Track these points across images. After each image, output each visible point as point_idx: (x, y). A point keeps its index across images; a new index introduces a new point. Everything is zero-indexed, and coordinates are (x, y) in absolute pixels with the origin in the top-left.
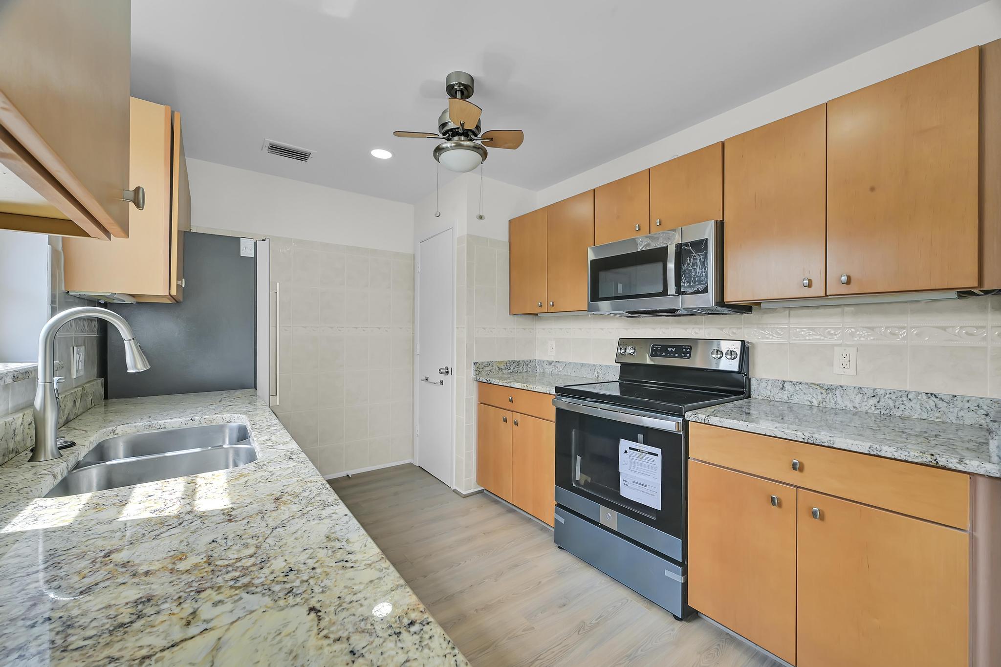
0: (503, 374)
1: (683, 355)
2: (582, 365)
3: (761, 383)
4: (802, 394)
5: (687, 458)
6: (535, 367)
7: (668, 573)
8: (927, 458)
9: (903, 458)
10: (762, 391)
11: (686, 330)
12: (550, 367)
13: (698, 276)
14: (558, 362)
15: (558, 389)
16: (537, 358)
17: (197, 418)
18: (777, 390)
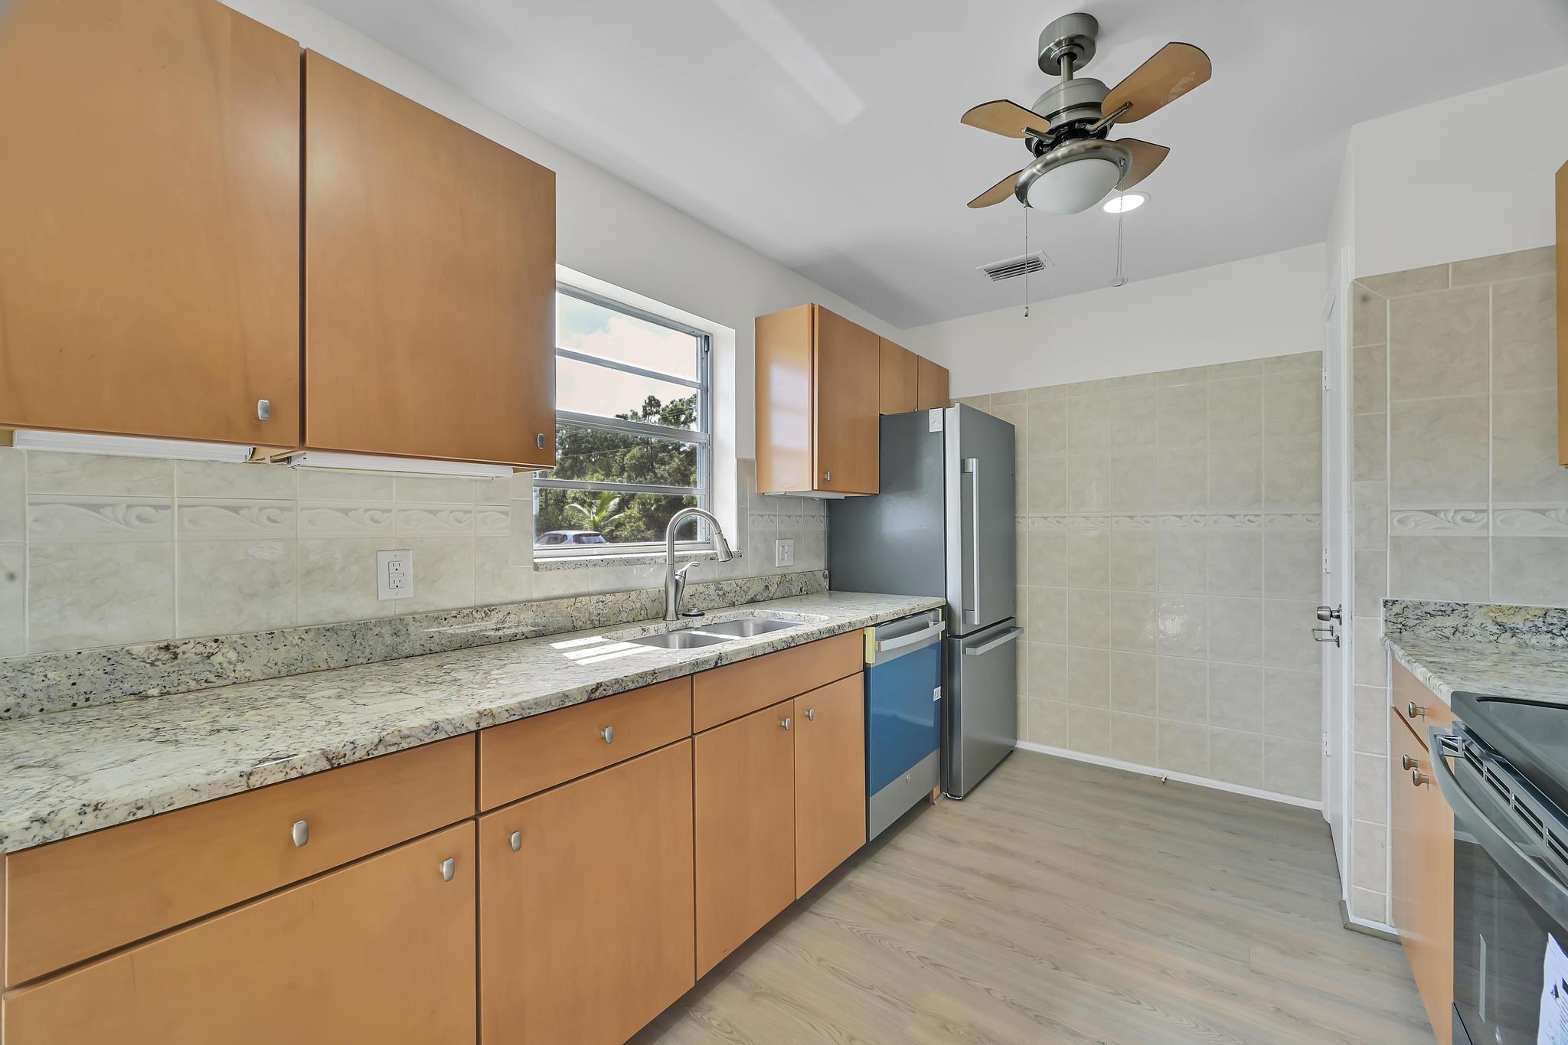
17: (802, 614)
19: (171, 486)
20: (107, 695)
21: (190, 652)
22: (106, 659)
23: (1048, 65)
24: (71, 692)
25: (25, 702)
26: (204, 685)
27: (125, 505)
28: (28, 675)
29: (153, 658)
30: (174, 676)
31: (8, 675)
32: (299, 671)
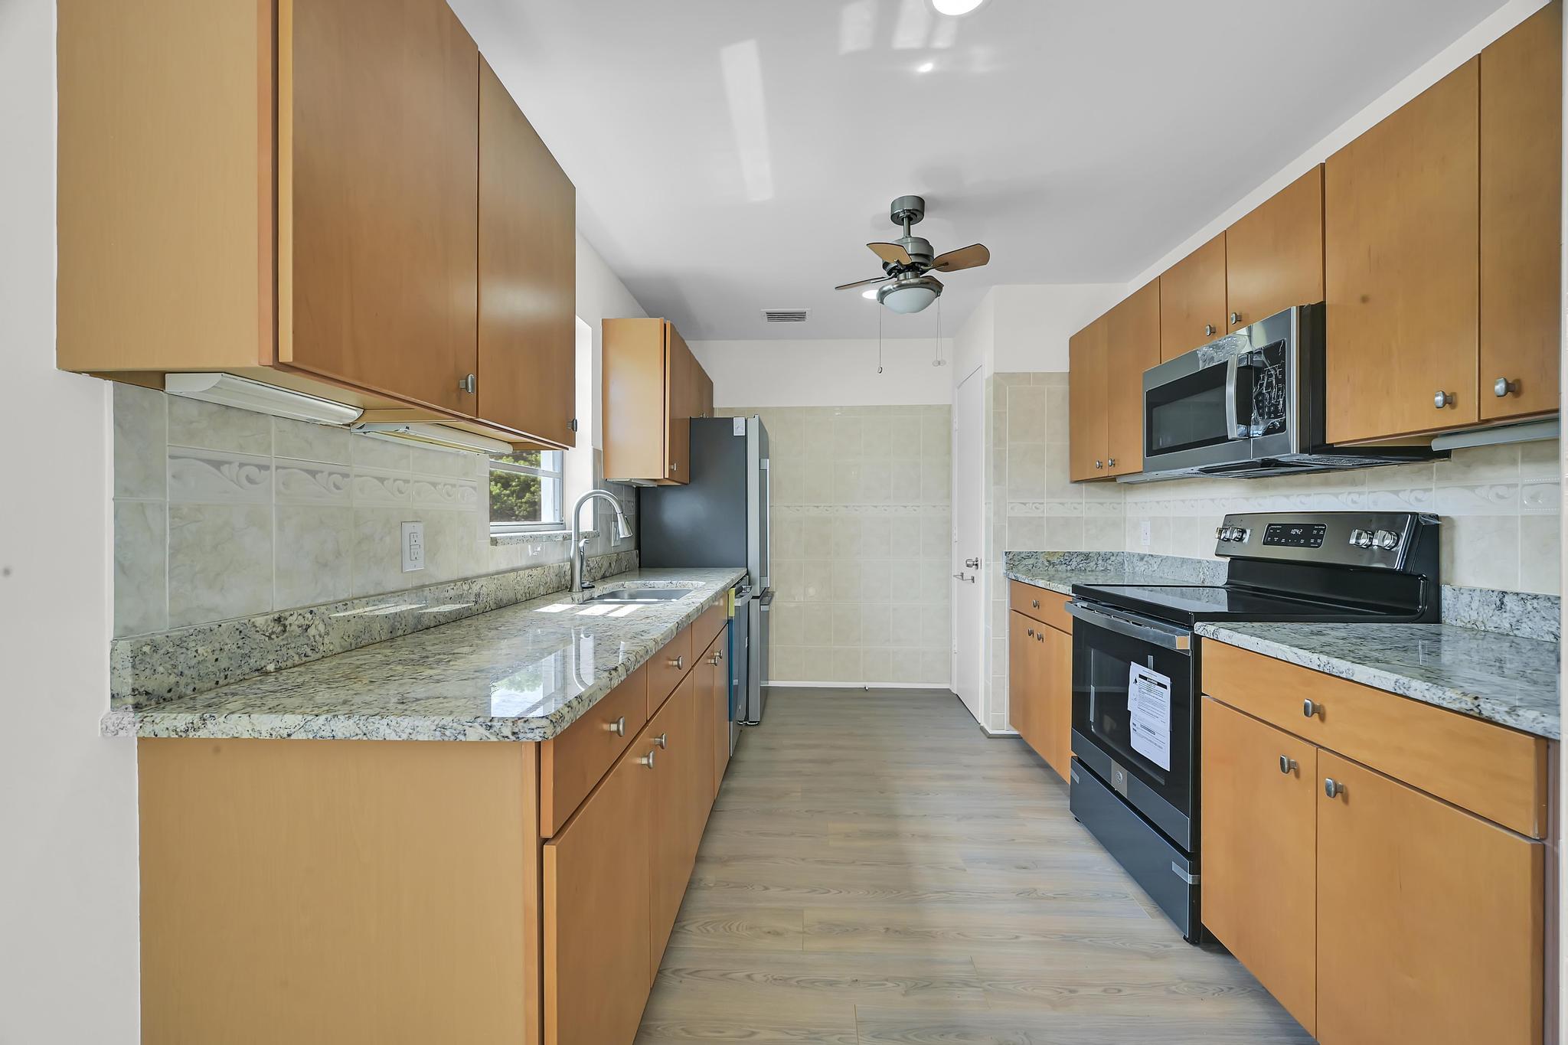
0: (1057, 571)
1: (1312, 541)
2: (1184, 561)
3: (1460, 596)
4: (1537, 619)
5: (1198, 695)
6: (1123, 564)
7: (1175, 868)
8: (1467, 704)
9: (1436, 701)
10: (1462, 611)
11: (1337, 498)
12: (1141, 564)
13: (1273, 405)
14: (1152, 556)
15: (1076, 589)
16: (1127, 550)
18: (1489, 610)
19: (270, 446)
20: (239, 672)
21: (294, 621)
22: (238, 632)
23: (896, 218)
24: (214, 669)
25: (183, 681)
26: (304, 659)
27: (238, 464)
28: (184, 650)
29: (270, 631)
30: (284, 649)
31: (170, 650)
32: (363, 643)
